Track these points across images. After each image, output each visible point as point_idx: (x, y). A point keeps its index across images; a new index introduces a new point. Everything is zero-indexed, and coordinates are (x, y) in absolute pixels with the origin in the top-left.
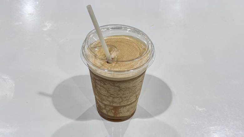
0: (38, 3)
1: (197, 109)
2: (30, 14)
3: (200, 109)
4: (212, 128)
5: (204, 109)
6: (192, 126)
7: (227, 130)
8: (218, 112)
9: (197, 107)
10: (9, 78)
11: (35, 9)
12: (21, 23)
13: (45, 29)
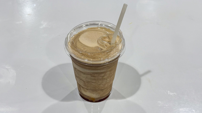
0: (35, 5)
1: (169, 93)
2: (29, 15)
3: (171, 94)
4: (181, 109)
5: (175, 93)
6: (164, 108)
7: (194, 111)
8: (186, 96)
9: (169, 92)
10: (11, 68)
11: (33, 10)
12: (21, 22)
13: (41, 27)
